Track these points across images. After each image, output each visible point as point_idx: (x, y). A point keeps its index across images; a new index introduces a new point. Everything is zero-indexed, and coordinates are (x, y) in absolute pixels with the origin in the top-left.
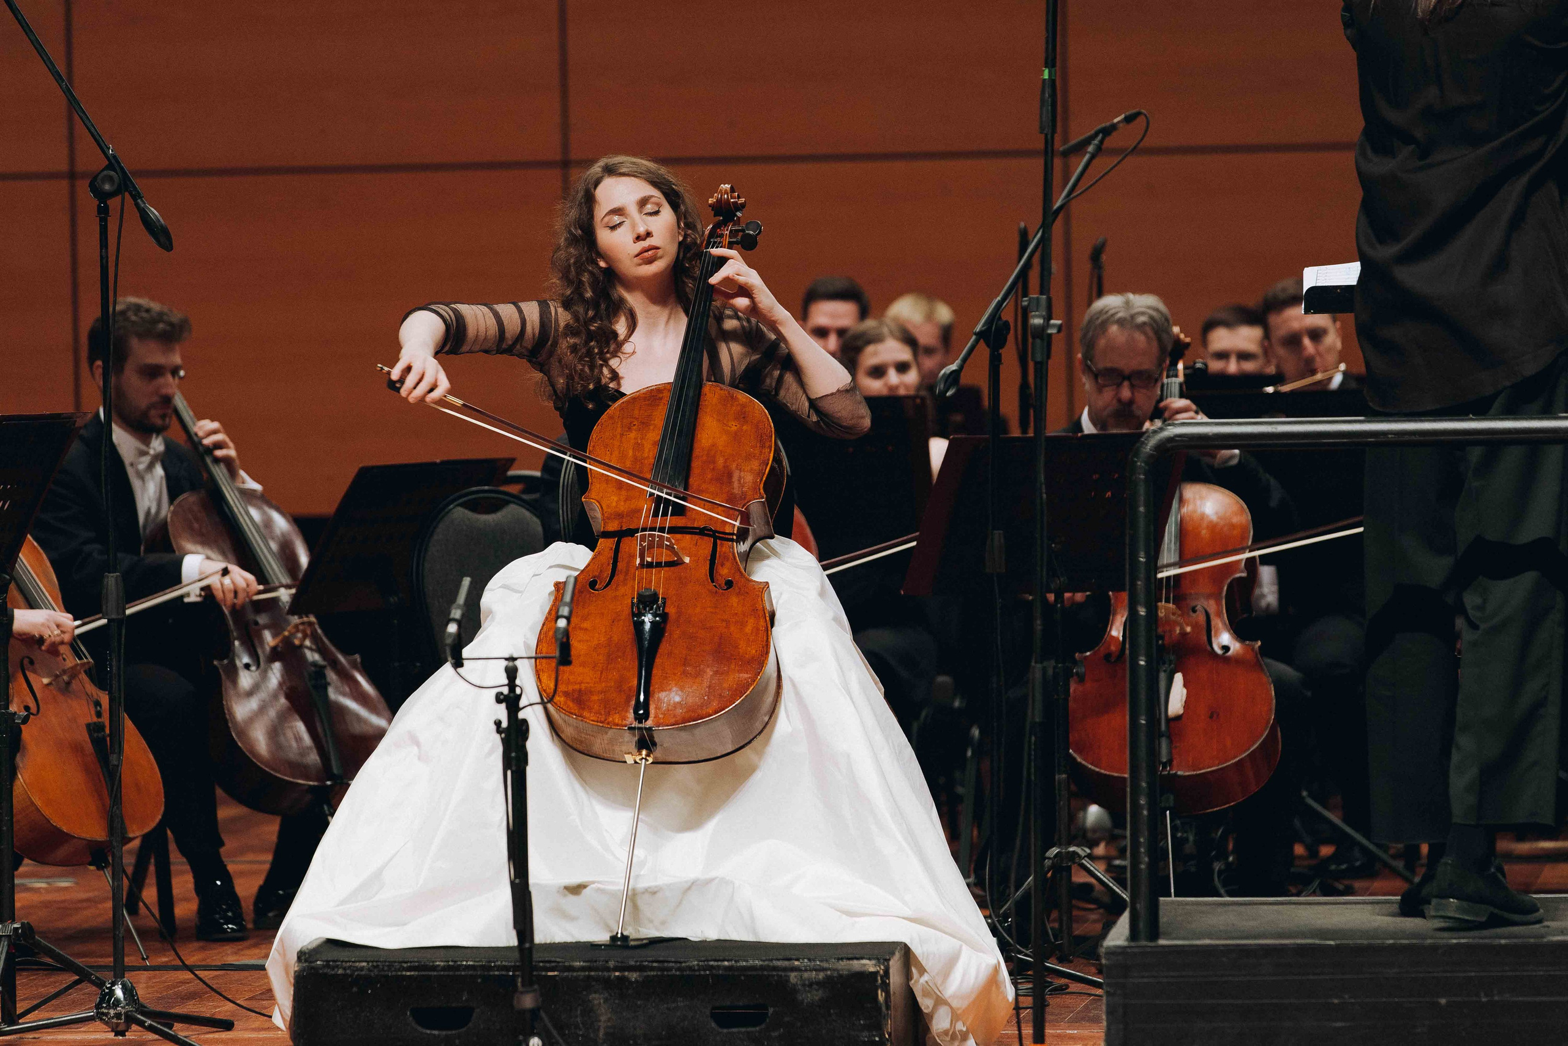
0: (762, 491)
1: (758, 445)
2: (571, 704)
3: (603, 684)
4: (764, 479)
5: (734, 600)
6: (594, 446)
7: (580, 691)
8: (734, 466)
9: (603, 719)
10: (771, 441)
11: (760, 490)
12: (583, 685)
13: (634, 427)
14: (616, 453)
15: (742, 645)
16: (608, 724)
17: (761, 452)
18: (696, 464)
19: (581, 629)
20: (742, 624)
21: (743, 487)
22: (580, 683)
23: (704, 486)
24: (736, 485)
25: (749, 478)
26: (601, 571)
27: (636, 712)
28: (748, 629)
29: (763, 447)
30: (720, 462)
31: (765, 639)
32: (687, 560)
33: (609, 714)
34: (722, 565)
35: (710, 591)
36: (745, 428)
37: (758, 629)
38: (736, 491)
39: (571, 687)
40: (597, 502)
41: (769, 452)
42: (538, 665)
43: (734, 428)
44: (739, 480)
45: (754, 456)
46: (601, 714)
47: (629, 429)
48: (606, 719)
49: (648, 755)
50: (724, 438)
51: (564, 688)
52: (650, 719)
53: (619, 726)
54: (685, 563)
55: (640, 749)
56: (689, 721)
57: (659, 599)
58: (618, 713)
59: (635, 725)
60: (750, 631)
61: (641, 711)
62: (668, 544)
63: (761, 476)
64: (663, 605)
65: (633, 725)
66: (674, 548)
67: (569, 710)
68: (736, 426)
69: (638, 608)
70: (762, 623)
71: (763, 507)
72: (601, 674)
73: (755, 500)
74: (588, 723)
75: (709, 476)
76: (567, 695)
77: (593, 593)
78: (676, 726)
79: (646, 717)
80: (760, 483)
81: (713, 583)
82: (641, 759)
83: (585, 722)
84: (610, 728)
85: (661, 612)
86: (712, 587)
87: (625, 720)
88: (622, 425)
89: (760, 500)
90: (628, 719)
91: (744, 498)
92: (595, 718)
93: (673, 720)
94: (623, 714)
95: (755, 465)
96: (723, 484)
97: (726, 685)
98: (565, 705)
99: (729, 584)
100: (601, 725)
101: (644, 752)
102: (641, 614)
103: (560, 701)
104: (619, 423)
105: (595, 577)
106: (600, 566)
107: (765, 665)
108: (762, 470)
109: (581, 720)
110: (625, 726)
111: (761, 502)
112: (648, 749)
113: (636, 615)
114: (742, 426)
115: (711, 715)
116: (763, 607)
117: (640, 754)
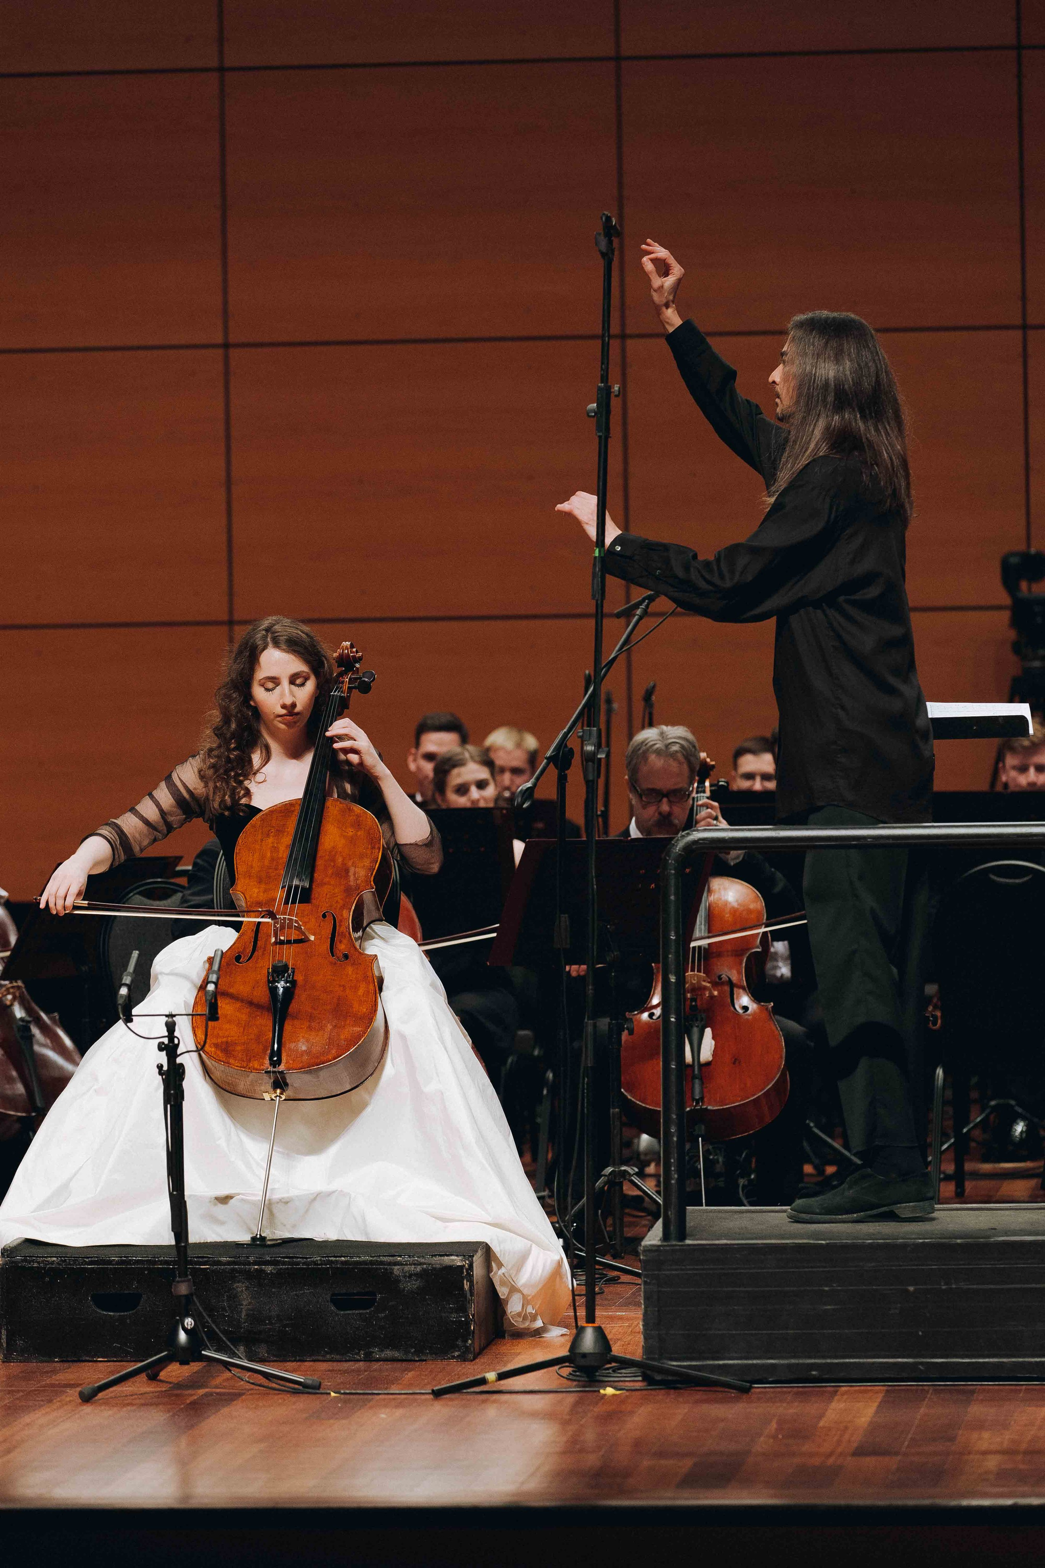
0: (372, 883)
1: (370, 846)
2: (219, 1052)
3: (246, 1037)
4: (374, 873)
5: (350, 969)
6: (240, 849)
7: (227, 1042)
8: (350, 864)
9: (245, 1065)
11: (370, 881)
12: (229, 1037)
13: (272, 834)
15: (356, 1005)
16: (249, 1068)
17: (372, 852)
18: (320, 862)
20: (356, 988)
21: (358, 880)
22: (226, 1035)
23: (327, 879)
24: (352, 878)
25: (362, 873)
26: (245, 948)
27: (271, 1059)
28: (361, 992)
29: (373, 848)
30: (340, 860)
31: (374, 999)
32: (312, 938)
33: (250, 1061)
34: (341, 942)
35: (330, 962)
36: (359, 833)
37: (368, 992)
38: (352, 883)
39: (219, 1040)
40: (242, 893)
41: (379, 852)
42: (194, 1022)
43: (351, 834)
44: (354, 874)
45: (367, 856)
46: (244, 1061)
47: (268, 835)
48: (247, 1065)
49: (281, 1093)
50: (342, 841)
51: (214, 1041)
52: (282, 1064)
53: (257, 1070)
54: (311, 940)
55: (275, 1088)
56: (313, 1066)
57: (289, 970)
58: (257, 1060)
59: (270, 1069)
60: (362, 994)
61: (275, 1058)
62: (297, 925)
63: (372, 871)
64: (292, 974)
65: (268, 1070)
66: (302, 929)
67: (217, 1058)
68: (352, 832)
69: (272, 977)
70: (372, 987)
71: (374, 896)
72: (244, 1031)
73: (366, 889)
74: (233, 1068)
75: (330, 872)
76: (216, 1046)
77: (238, 965)
78: (303, 1069)
79: (279, 1063)
80: (371, 876)
81: (333, 956)
82: (276, 1096)
83: (231, 1067)
84: (250, 1072)
85: (291, 979)
86: (332, 959)
87: (263, 1065)
88: (262, 832)
89: (371, 890)
90: (265, 1065)
91: (358, 888)
92: (239, 1065)
93: (301, 1065)
94: (261, 1060)
95: (367, 862)
96: (341, 878)
97: (343, 1037)
98: (215, 1054)
99: (346, 957)
100: (244, 1069)
101: (278, 1091)
102: (274, 981)
103: (211, 1051)
104: (260, 831)
105: (239, 952)
106: (243, 944)
107: (374, 1021)
108: (372, 866)
109: (228, 1066)
110: (263, 1071)
111: (372, 892)
112: (281, 1088)
113: (271, 982)
114: (357, 831)
115: (331, 1061)
116: (373, 974)
117: (275, 1092)
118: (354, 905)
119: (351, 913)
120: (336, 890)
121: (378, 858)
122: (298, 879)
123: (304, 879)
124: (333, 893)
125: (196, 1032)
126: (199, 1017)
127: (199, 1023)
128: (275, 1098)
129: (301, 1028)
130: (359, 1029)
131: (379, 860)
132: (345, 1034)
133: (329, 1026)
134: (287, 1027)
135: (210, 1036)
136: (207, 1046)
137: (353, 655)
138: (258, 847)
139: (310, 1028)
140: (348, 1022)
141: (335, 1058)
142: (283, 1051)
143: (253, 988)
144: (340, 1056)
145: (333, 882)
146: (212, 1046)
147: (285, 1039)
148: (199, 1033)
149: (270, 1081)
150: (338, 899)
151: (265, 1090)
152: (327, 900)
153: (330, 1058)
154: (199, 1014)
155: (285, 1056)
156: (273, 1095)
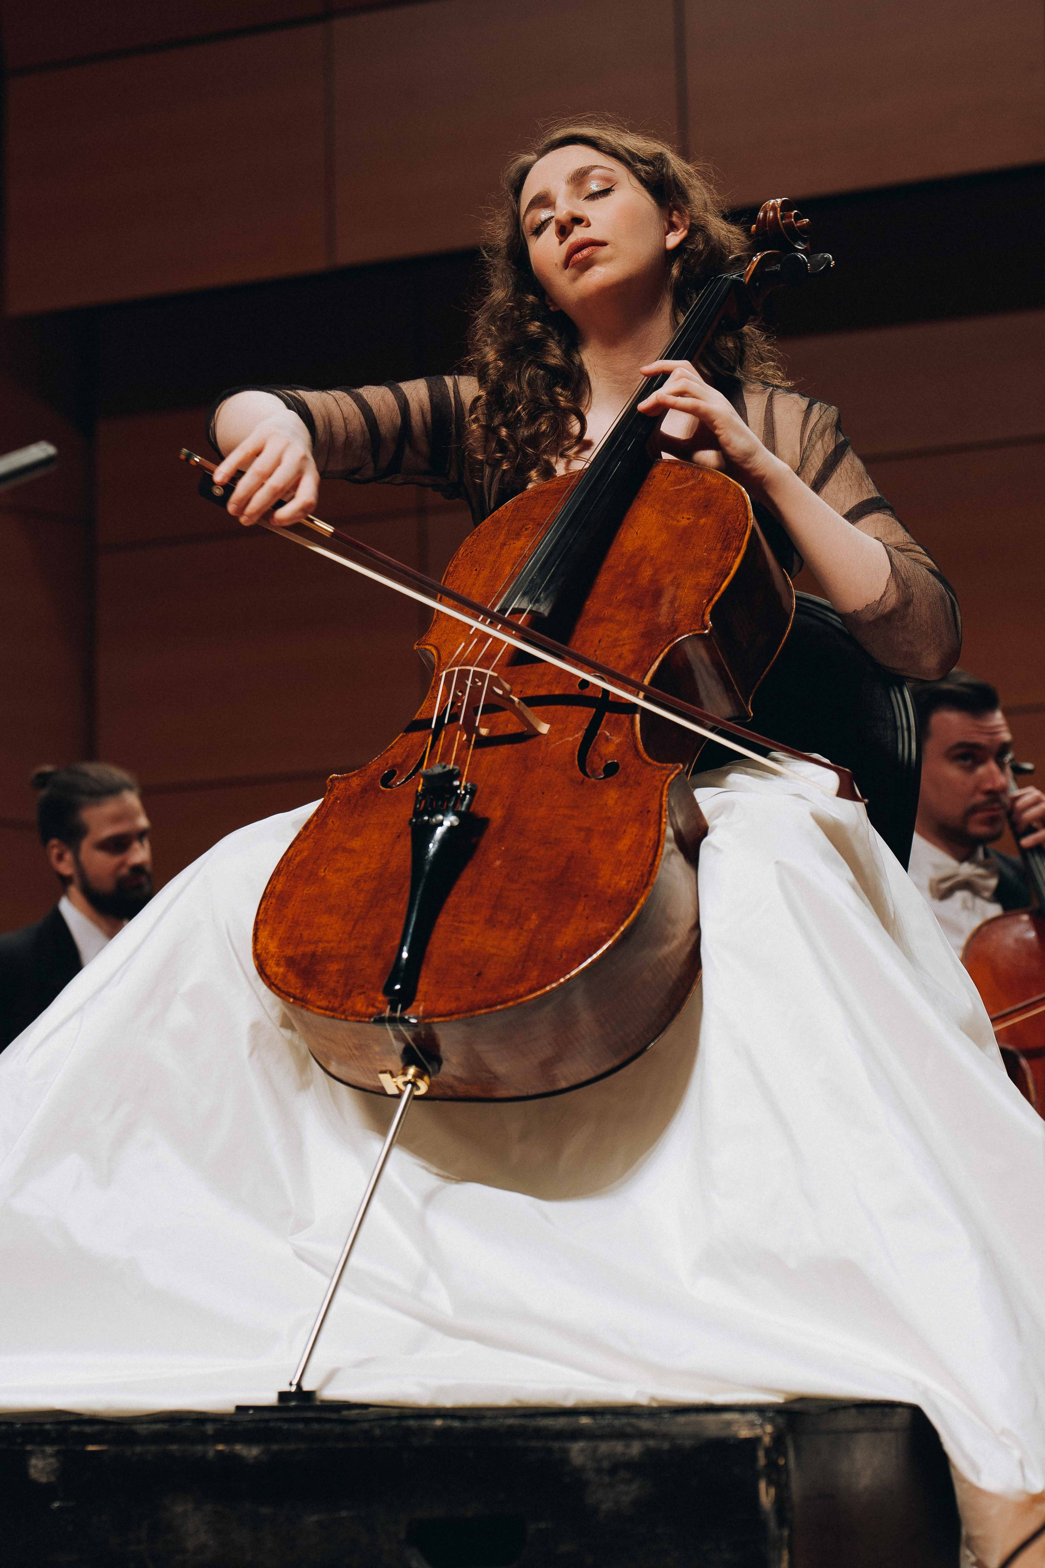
0: (707, 617)
1: (719, 546)
2: (292, 978)
3: (353, 943)
4: (716, 598)
5: (612, 796)
6: (456, 566)
7: (313, 955)
8: (668, 579)
9: (336, 1005)
10: (742, 540)
11: (703, 615)
12: (321, 945)
13: (526, 533)
14: (485, 573)
15: (605, 871)
16: (344, 1012)
17: (721, 557)
18: (604, 580)
19: (345, 850)
20: (614, 835)
21: (676, 612)
22: (316, 943)
23: (608, 612)
24: (665, 609)
25: (688, 597)
26: (407, 756)
27: (388, 990)
28: (624, 844)
29: (726, 548)
30: (647, 573)
31: (650, 860)
32: (544, 728)
33: (348, 995)
34: (609, 738)
35: (572, 781)
36: (702, 521)
37: (641, 844)
38: (662, 619)
39: (301, 950)
40: (436, 648)
41: (736, 557)
42: (261, 911)
43: (684, 522)
44: (672, 602)
45: (707, 564)
46: (336, 996)
47: (518, 535)
48: (341, 1005)
49: (418, 1076)
50: (664, 537)
51: (289, 952)
52: (415, 1004)
53: (359, 1017)
54: (541, 734)
55: (407, 1063)
56: (480, 1008)
57: (458, 787)
58: (364, 993)
59: (387, 1013)
60: (627, 847)
61: (398, 987)
62: (500, 692)
63: (711, 595)
64: (468, 796)
65: (383, 1015)
66: (513, 701)
67: (286, 990)
68: (689, 519)
69: (423, 802)
70: (652, 834)
71: (709, 649)
72: (354, 926)
73: (691, 631)
74: (312, 1011)
75: (620, 597)
76: (291, 962)
77: (383, 791)
78: (456, 1016)
79: (406, 998)
80: (707, 605)
81: (583, 768)
82: (406, 1083)
83: (308, 1009)
84: (346, 1020)
85: (463, 809)
86: (577, 773)
87: (373, 1006)
88: (509, 530)
89: (701, 632)
90: (377, 1004)
91: (674, 629)
92: (324, 1003)
93: (453, 1006)
94: (372, 994)
95: (705, 577)
96: (641, 608)
97: (559, 943)
98: (282, 980)
99: (611, 770)
100: (332, 1014)
101: (412, 1071)
102: (425, 812)
103: (276, 974)
104: (506, 528)
105: (394, 766)
106: (407, 749)
107: (638, 907)
108: (716, 584)
109: (303, 1007)
110: (370, 1017)
111: (702, 637)
112: (419, 1064)
113: (418, 814)
114: (701, 518)
115: (522, 996)
116: (661, 806)
117: (405, 1074)
118: (657, 664)
120: (625, 633)
121: (731, 568)
122: (526, 599)
123: (542, 600)
124: (616, 640)
125: (259, 933)
126: (274, 901)
127: (270, 913)
128: (402, 1087)
129: (472, 922)
130: (601, 925)
131: (733, 572)
132: (567, 937)
133: (534, 917)
134: (443, 920)
135: (285, 942)
136: (271, 962)
137: (787, 221)
138: (492, 558)
139: (491, 922)
140: (580, 908)
141: (532, 990)
142: (423, 974)
143: (399, 837)
144: (545, 986)
145: (621, 616)
146: (282, 963)
147: (430, 948)
148: (263, 935)
149: (399, 1046)
150: (625, 650)
151: (384, 1069)
152: (597, 653)
153: (522, 990)
154: (277, 893)
155: (423, 985)
156: (400, 1080)
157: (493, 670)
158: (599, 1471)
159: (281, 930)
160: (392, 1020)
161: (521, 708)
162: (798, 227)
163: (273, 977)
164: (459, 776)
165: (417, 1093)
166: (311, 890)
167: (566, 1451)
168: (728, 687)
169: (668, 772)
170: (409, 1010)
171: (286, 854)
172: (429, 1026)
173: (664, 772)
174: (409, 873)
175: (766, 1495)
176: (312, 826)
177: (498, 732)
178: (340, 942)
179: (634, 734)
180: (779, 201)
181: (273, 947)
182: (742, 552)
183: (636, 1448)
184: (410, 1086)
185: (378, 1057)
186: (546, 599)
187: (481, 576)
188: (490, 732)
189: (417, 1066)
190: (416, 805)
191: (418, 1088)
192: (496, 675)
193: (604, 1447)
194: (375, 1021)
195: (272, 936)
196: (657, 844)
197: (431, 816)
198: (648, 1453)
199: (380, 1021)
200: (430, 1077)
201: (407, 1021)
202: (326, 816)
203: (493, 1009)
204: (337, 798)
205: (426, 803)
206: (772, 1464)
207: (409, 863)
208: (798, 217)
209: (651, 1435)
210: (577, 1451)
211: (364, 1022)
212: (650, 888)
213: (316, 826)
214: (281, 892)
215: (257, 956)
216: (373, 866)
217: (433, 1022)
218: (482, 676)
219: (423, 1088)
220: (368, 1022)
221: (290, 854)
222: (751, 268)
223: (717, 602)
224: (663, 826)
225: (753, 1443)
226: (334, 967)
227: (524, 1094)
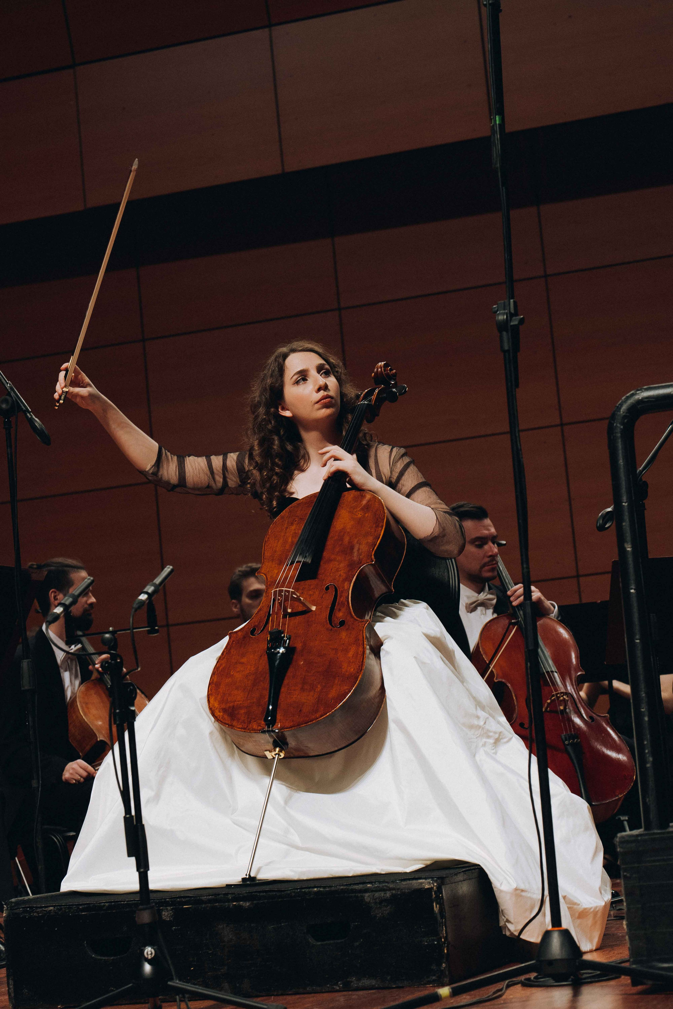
0: (373, 557)
1: (374, 526)
2: (226, 717)
3: (249, 701)
4: (375, 548)
5: (344, 634)
6: (268, 538)
7: (233, 706)
8: (356, 541)
9: (245, 727)
10: (383, 522)
11: (371, 555)
12: (236, 703)
13: (295, 522)
14: (281, 541)
15: (345, 665)
16: (249, 730)
17: (376, 530)
18: (330, 543)
19: (240, 663)
20: (346, 651)
21: (360, 555)
22: (234, 702)
23: (333, 557)
24: (355, 554)
25: (364, 548)
26: (260, 622)
27: (266, 720)
28: (350, 654)
29: (377, 526)
30: (347, 539)
32: (314, 608)
33: (250, 722)
34: (340, 610)
35: (327, 629)
36: (367, 515)
37: (357, 653)
38: (355, 558)
39: (228, 705)
41: (381, 530)
42: (209, 690)
43: (360, 516)
44: (358, 551)
45: (371, 533)
46: (245, 723)
47: (292, 524)
48: (247, 727)
49: (280, 751)
50: (352, 523)
51: (223, 706)
52: (276, 724)
53: (256, 731)
54: (312, 611)
55: (275, 747)
56: (302, 724)
57: (284, 636)
58: (256, 721)
59: (266, 729)
60: (351, 655)
61: (270, 718)
62: (296, 596)
63: (374, 546)
64: (288, 641)
65: (265, 729)
66: (301, 599)
67: (224, 722)
68: (361, 514)
69: (271, 644)
70: (361, 649)
71: (375, 568)
72: (248, 696)
73: (367, 563)
74: (236, 730)
75: (337, 550)
76: (224, 710)
77: (252, 637)
78: (293, 728)
79: (273, 722)
80: (372, 551)
81: (331, 624)
82: (276, 754)
83: (234, 729)
84: (250, 732)
85: (287, 645)
86: (329, 626)
87: (260, 726)
88: (288, 521)
89: (371, 563)
90: (262, 725)
91: (360, 563)
92: (240, 726)
93: (292, 724)
94: (259, 721)
95: (370, 539)
96: (346, 554)
97: (330, 696)
98: (222, 718)
99: (342, 623)
100: (244, 730)
101: (277, 749)
102: (272, 648)
103: (219, 716)
104: (287, 521)
105: (255, 626)
106: (259, 619)
107: (359, 679)
108: (375, 542)
109: (232, 728)
110: (260, 731)
111: (372, 564)
112: (280, 747)
113: (269, 649)
114: (365, 514)
115: (318, 718)
116: (363, 637)
117: (275, 751)
118: (355, 577)
119: (352, 584)
120: (342, 565)
121: (380, 535)
122: (301, 556)
123: (307, 556)
124: (338, 569)
125: (210, 699)
126: (214, 686)
127: (213, 691)
128: (275, 756)
129: (295, 690)
130: (346, 688)
131: (381, 536)
132: (333, 693)
133: (319, 686)
134: (283, 690)
135: (220, 702)
136: (217, 711)
137: (387, 372)
138: (283, 534)
139: (303, 689)
140: (336, 682)
141: (321, 717)
142: (278, 712)
143: (261, 656)
144: (327, 714)
145: (339, 558)
146: (221, 710)
147: (279, 701)
148: (212, 700)
149: (271, 740)
150: (342, 573)
151: (266, 749)
152: (331, 575)
153: (318, 715)
154: (214, 682)
155: (279, 717)
156: (273, 753)
157: (292, 589)
158: (376, 903)
159: (219, 697)
160: (268, 731)
161: (304, 602)
162: (391, 374)
163: (218, 717)
164: (283, 633)
165: (280, 758)
166: (229, 680)
167: (363, 897)
168: (383, 582)
169: (364, 623)
170: (274, 727)
171: (216, 666)
172: (282, 733)
173: (363, 623)
174: (268, 671)
175: (436, 908)
176: (225, 653)
177: (294, 611)
178: (243, 701)
179: (349, 608)
180: (383, 363)
181: (216, 705)
182: (384, 527)
183: (388, 894)
184: (277, 755)
185: (263, 745)
186: (309, 556)
187: (279, 543)
188: (292, 610)
189: (279, 748)
190: (268, 645)
191: (281, 756)
192: (293, 591)
193: (377, 895)
194: (262, 732)
195: (215, 699)
196: (364, 652)
197: (275, 649)
198: (393, 895)
199: (264, 732)
200: (284, 751)
201: (275, 731)
202: (230, 649)
203: (308, 724)
204: (233, 641)
205: (271, 645)
206: (437, 896)
207: (267, 667)
208: (391, 370)
209: (394, 889)
210: (367, 897)
211: (258, 733)
212: (363, 671)
213: (226, 653)
214: (216, 682)
215: (210, 709)
216: (253, 669)
217: (285, 731)
218: (288, 591)
219: (282, 755)
220: (259, 733)
221: (217, 666)
222: (374, 397)
223: (376, 550)
224: (365, 646)
225: (430, 889)
226: (242, 711)
227: (321, 754)
